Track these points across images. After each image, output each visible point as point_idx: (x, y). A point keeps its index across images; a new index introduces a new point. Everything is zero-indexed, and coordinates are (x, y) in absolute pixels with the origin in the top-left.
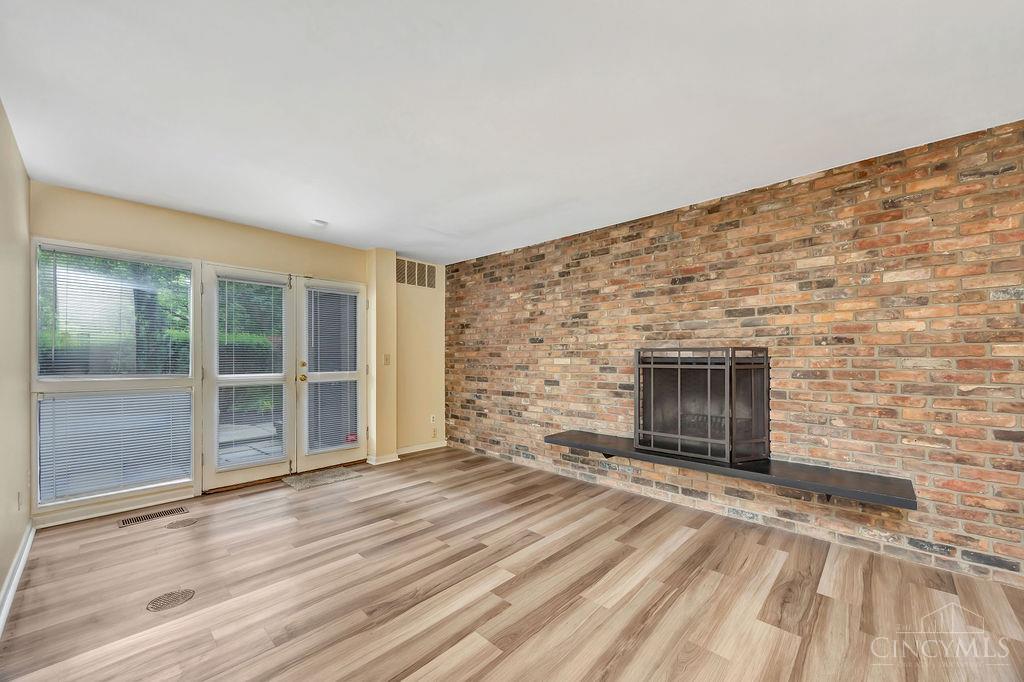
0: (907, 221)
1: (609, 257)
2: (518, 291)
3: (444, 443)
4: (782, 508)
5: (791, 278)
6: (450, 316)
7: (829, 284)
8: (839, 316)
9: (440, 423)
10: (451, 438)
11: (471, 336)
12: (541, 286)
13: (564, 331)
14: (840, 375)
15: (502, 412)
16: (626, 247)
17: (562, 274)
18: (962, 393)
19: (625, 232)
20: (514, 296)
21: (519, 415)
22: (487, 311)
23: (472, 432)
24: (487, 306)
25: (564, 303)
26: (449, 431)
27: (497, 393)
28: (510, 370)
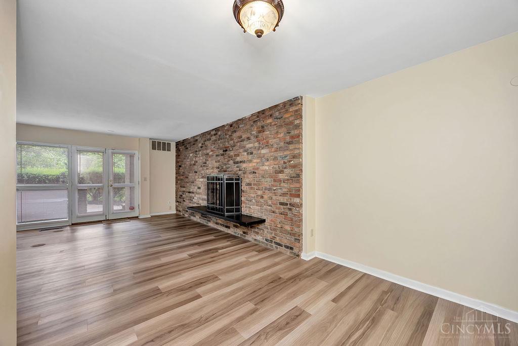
0: (266, 133)
1: (211, 141)
2: (192, 153)
3: (175, 212)
4: (244, 230)
5: (245, 151)
6: (177, 162)
7: (252, 153)
8: (254, 164)
9: (174, 204)
10: (177, 210)
11: (181, 170)
12: (196, 151)
13: (201, 168)
14: (254, 184)
15: (188, 200)
16: (214, 138)
17: (201, 147)
18: (274, 190)
19: (214, 132)
20: (191, 155)
21: (192, 200)
22: (185, 160)
23: (182, 208)
24: (185, 159)
25: (202, 158)
26: (177, 207)
27: (187, 192)
28: (190, 183)
